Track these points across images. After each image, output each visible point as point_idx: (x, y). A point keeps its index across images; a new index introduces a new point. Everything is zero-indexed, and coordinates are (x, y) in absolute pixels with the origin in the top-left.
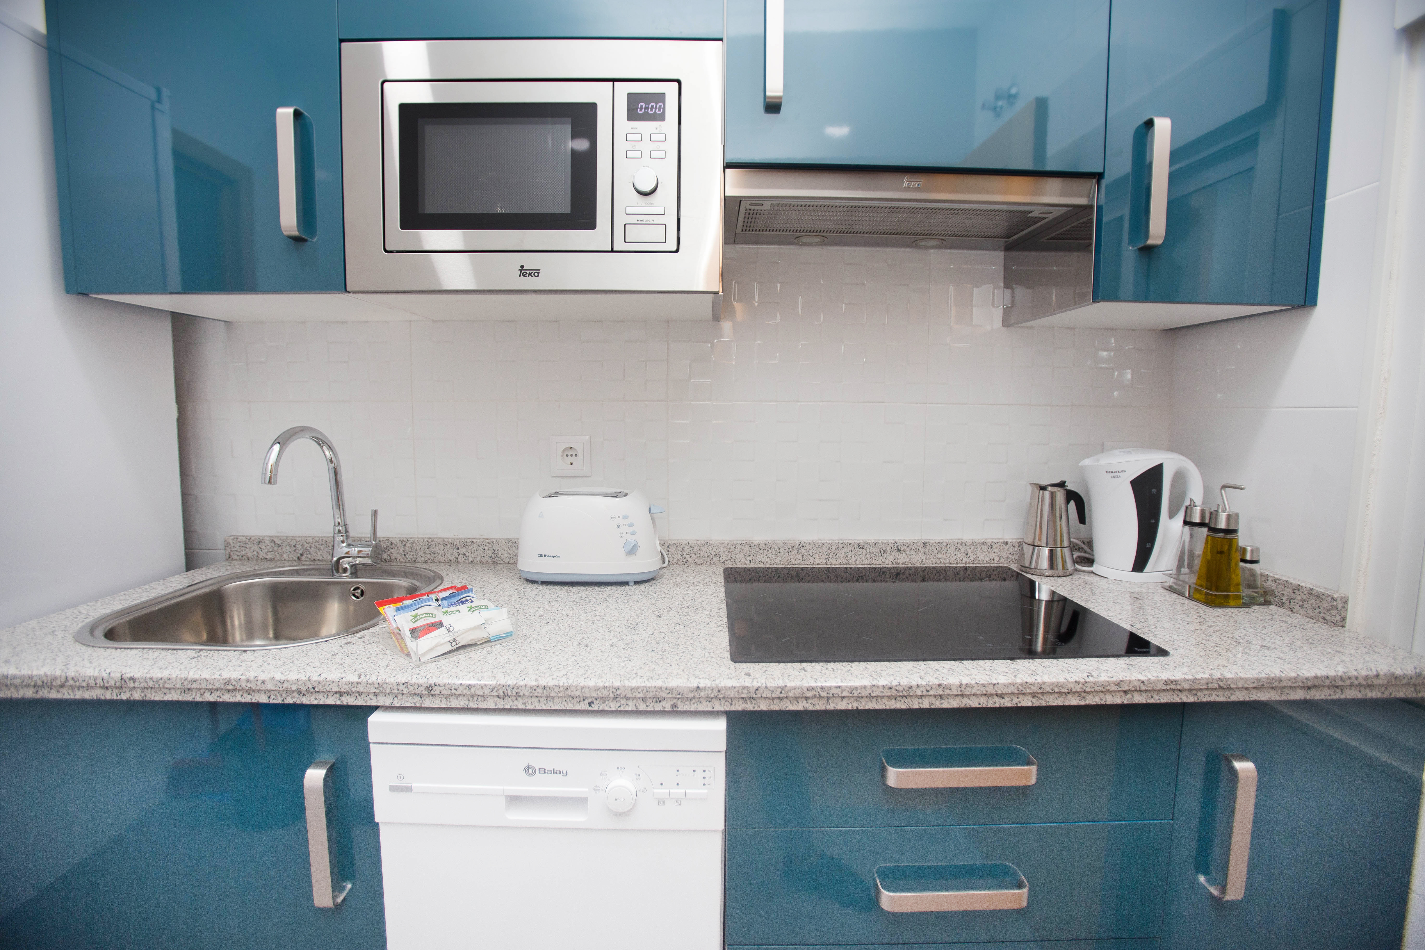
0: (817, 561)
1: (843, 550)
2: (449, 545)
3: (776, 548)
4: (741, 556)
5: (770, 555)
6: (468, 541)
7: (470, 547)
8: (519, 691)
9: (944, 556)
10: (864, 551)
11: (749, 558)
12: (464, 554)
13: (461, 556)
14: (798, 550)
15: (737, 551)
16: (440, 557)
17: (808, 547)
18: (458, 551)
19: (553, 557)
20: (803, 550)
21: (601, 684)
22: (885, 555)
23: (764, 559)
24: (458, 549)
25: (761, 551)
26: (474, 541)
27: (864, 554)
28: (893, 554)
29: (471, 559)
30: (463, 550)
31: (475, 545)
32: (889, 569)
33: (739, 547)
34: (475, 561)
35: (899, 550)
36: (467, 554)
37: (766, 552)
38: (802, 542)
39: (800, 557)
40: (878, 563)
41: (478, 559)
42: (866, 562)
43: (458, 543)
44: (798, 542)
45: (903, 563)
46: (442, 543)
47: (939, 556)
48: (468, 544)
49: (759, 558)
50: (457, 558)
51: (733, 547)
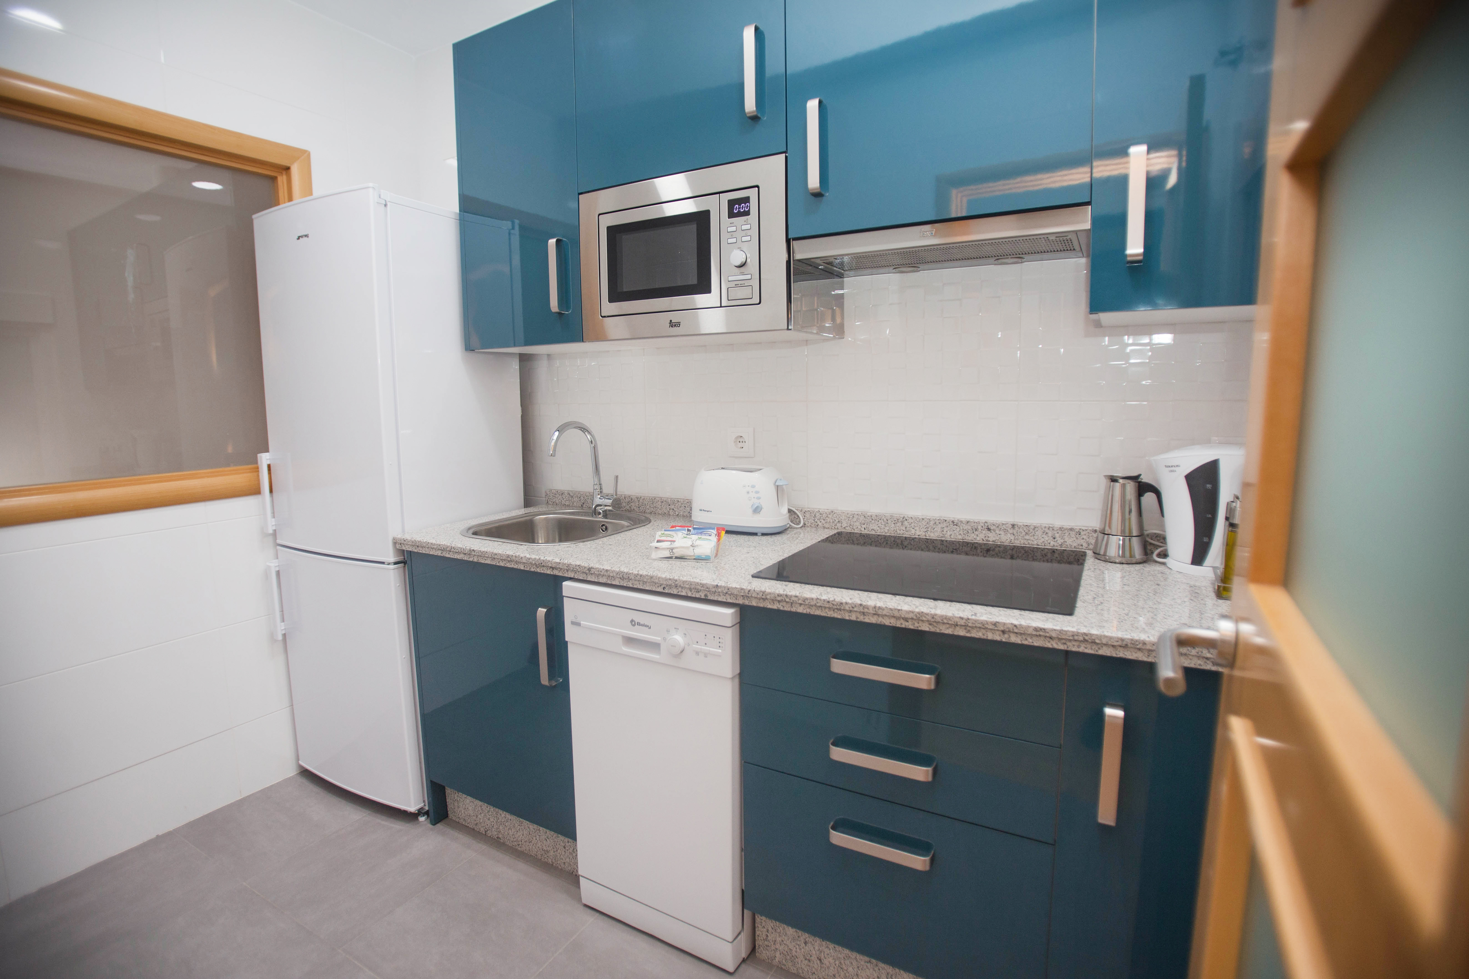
0: (918, 533)
1: (940, 526)
2: (664, 502)
3: (885, 519)
4: (858, 524)
5: (880, 525)
6: (676, 500)
7: (677, 505)
8: (629, 576)
9: (1032, 538)
10: (958, 528)
11: (864, 526)
12: (673, 509)
13: (671, 510)
14: (902, 522)
15: (855, 519)
16: (659, 510)
17: (910, 521)
18: (670, 507)
19: (708, 511)
20: (906, 523)
21: (668, 577)
22: (977, 533)
23: (876, 528)
24: (669, 505)
25: (873, 521)
26: (679, 500)
27: (958, 530)
28: (984, 532)
29: (677, 513)
30: (673, 507)
31: (680, 504)
32: (981, 545)
33: (856, 517)
34: (680, 515)
35: (989, 529)
36: (675, 509)
37: (877, 523)
38: (906, 516)
39: (904, 529)
40: (970, 538)
41: (681, 513)
42: (960, 537)
43: (669, 501)
44: (902, 516)
45: (993, 541)
46: (660, 501)
47: (1027, 537)
48: (676, 503)
49: (872, 527)
50: (669, 512)
51: (852, 517)
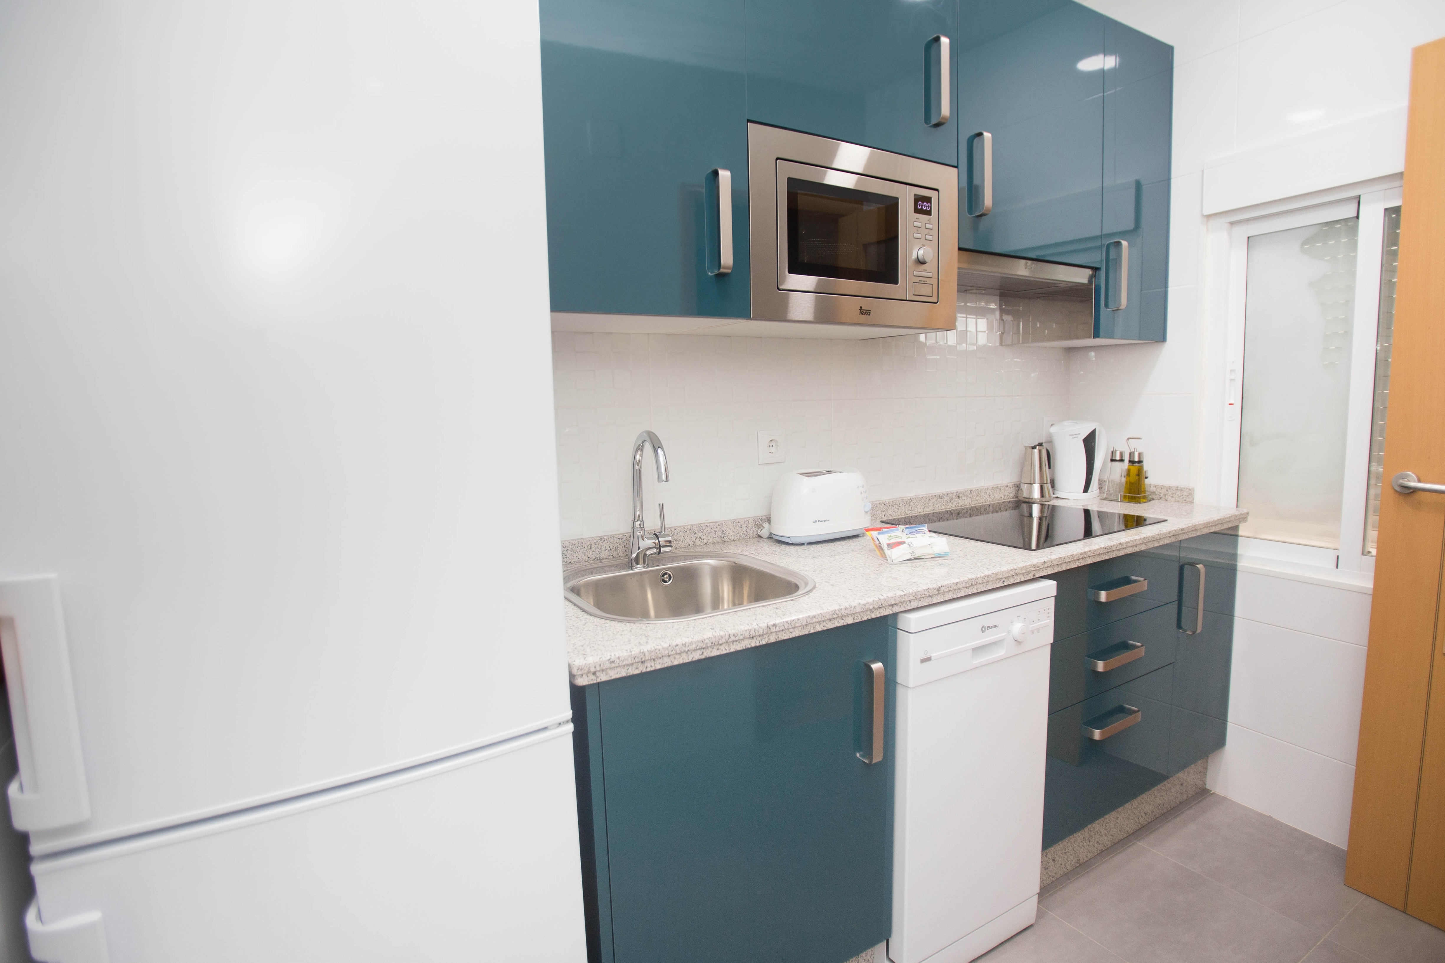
0: (919, 510)
1: (932, 501)
2: (688, 531)
3: (898, 504)
4: (879, 512)
5: (895, 510)
6: (703, 525)
7: (705, 531)
9: (980, 498)
10: (942, 499)
11: (884, 513)
12: (700, 538)
13: (698, 539)
14: (910, 503)
15: (877, 508)
16: (681, 543)
17: (915, 501)
18: (696, 535)
20: (912, 504)
22: (952, 501)
23: (892, 513)
24: (696, 533)
25: (890, 507)
26: (708, 525)
27: (942, 502)
28: (956, 500)
29: (705, 541)
30: (699, 535)
31: (709, 529)
32: (954, 510)
33: (878, 506)
34: (709, 543)
35: (959, 497)
36: (702, 537)
37: (893, 508)
38: (912, 498)
39: (910, 509)
40: (949, 507)
41: (711, 540)
42: (943, 507)
43: (695, 529)
44: (909, 498)
45: (961, 506)
46: (683, 531)
47: (977, 498)
48: (704, 528)
49: (891, 512)
50: (695, 542)
51: (875, 507)
